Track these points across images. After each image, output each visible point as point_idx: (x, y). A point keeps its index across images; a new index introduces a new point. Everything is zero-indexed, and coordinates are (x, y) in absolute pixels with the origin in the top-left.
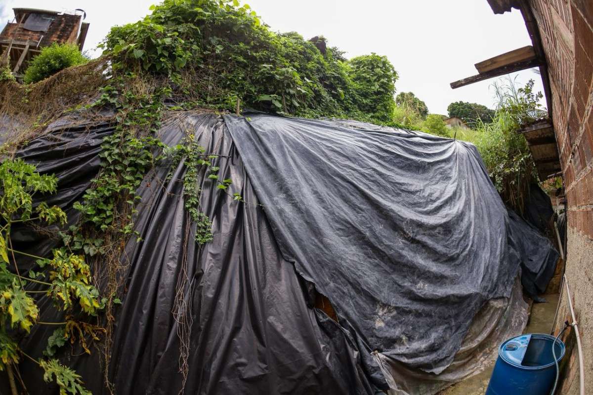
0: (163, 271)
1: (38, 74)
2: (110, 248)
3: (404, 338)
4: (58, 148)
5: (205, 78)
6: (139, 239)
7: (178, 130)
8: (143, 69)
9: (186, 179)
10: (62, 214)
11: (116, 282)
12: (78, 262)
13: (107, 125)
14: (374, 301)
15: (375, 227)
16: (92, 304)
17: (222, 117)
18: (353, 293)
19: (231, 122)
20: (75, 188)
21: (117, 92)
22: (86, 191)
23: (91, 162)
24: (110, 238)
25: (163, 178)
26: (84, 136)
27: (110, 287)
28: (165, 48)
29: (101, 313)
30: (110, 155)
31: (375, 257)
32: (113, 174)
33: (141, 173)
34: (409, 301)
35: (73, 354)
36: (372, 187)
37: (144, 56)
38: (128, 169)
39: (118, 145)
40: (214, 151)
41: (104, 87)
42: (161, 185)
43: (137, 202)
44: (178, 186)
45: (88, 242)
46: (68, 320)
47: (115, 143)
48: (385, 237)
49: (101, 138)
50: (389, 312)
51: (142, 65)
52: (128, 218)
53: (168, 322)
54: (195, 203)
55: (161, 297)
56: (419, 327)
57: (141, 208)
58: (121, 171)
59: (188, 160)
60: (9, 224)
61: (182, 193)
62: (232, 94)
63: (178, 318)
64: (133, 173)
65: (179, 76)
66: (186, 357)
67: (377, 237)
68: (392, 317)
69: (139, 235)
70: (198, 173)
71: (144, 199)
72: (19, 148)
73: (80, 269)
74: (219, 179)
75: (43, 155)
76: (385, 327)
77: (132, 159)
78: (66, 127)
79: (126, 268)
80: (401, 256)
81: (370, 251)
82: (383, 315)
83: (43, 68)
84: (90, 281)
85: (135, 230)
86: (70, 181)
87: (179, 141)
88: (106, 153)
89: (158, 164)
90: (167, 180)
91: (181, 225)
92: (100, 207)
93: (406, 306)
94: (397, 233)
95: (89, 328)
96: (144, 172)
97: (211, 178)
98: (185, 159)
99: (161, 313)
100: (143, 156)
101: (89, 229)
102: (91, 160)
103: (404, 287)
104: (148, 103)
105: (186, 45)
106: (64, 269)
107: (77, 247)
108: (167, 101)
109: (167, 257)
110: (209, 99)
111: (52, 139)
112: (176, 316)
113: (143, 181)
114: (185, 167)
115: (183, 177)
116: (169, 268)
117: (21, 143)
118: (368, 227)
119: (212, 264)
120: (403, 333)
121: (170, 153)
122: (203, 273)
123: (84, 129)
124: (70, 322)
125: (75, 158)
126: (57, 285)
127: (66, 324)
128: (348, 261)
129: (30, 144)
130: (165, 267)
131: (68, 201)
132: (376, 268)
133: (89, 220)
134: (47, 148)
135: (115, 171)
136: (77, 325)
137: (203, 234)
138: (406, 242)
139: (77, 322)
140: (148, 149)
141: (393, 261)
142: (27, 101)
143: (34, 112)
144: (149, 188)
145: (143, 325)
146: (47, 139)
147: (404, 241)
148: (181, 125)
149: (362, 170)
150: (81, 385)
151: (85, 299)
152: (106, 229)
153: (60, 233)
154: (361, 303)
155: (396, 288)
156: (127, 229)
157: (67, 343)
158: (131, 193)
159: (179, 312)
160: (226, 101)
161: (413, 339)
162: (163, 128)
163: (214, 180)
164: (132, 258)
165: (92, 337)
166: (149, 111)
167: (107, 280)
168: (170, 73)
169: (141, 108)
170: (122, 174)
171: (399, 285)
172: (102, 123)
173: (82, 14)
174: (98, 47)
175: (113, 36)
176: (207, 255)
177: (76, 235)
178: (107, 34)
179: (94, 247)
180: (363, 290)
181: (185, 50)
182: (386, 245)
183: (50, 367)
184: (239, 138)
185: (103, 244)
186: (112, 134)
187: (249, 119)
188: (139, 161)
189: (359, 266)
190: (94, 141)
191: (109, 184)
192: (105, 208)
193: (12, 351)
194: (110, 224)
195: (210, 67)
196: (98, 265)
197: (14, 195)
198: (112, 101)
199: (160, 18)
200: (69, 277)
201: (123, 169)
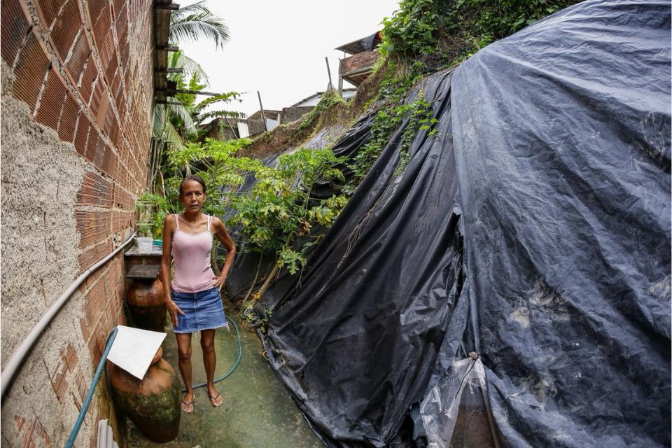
0: (367, 198)
3: (547, 382)
14: (531, 271)
15: (577, 136)
18: (501, 243)
31: (572, 192)
34: (614, 314)
36: (583, 71)
48: (596, 154)
50: (555, 308)
56: (601, 391)
67: (577, 155)
68: (554, 323)
76: (526, 330)
80: (624, 195)
81: (562, 180)
82: (537, 307)
93: (597, 318)
94: (630, 147)
103: (614, 272)
116: (371, 196)
118: (562, 138)
120: (554, 373)
128: (509, 192)
132: (566, 214)
138: (654, 168)
141: (606, 206)
147: (647, 165)
149: (568, 51)
154: (508, 265)
155: (598, 267)
161: (565, 405)
171: (606, 265)
180: (519, 243)
182: (593, 170)
189: (528, 203)
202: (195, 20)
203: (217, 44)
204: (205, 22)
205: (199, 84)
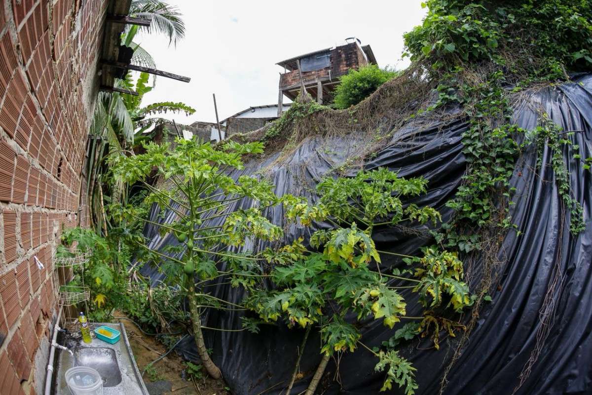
0: (540, 266)
1: (351, 99)
2: (487, 243)
4: (415, 153)
5: (520, 52)
6: (519, 233)
7: (529, 112)
8: (464, 61)
9: (555, 163)
10: (436, 213)
11: (490, 279)
12: (452, 259)
13: (460, 122)
16: (463, 300)
17: (558, 89)
19: (568, 91)
20: (443, 187)
21: (452, 89)
22: (458, 188)
23: (456, 160)
24: (487, 233)
25: (533, 164)
26: (439, 136)
27: (483, 284)
28: (470, 34)
29: (467, 310)
30: (474, 149)
32: (483, 167)
33: (511, 162)
35: (419, 347)
37: (456, 48)
38: (498, 161)
39: (479, 138)
40: (569, 128)
41: (436, 88)
42: (533, 172)
43: (513, 194)
44: (549, 171)
45: (463, 239)
46: (427, 315)
47: (476, 137)
49: (458, 135)
51: (460, 57)
52: (505, 211)
53: (531, 324)
54: (567, 188)
55: (534, 295)
57: (517, 200)
58: (490, 164)
59: (551, 142)
60: (370, 227)
61: (554, 179)
62: (552, 61)
63: (544, 318)
64: (502, 165)
65: (500, 57)
66: (532, 362)
69: (518, 229)
70: (562, 154)
71: (519, 190)
72: (365, 160)
73: (453, 266)
74: (581, 158)
75: (399, 162)
77: (498, 149)
78: (415, 133)
79: (503, 263)
83: (353, 92)
84: (462, 277)
85: (513, 223)
86: (436, 181)
87: (535, 123)
88: (470, 149)
89: (524, 150)
90: (537, 167)
91: (557, 214)
92: (476, 203)
95: (447, 324)
96: (513, 161)
97: (575, 159)
98: (548, 141)
99: (529, 312)
100: (508, 145)
101: (464, 225)
102: (455, 158)
104: (489, 92)
105: (484, 26)
106: (435, 267)
107: (452, 244)
108: (503, 85)
109: (546, 251)
110: (536, 72)
111: (404, 146)
112: (542, 316)
113: (514, 171)
114: (549, 149)
115: (550, 162)
116: (546, 263)
117: (368, 156)
119: (583, 258)
121: (532, 137)
122: (575, 267)
123: (436, 130)
124: (428, 317)
125: (437, 159)
126: (427, 282)
127: (422, 319)
129: (378, 156)
130: (542, 261)
131: (437, 200)
133: (464, 216)
134: (402, 155)
135: (484, 164)
136: (435, 320)
137: (576, 223)
139: (436, 318)
140: (509, 136)
142: (356, 121)
143: (370, 127)
144: (521, 178)
145: (507, 324)
146: (399, 147)
148: (530, 105)
150: (413, 377)
151: (459, 295)
152: (484, 224)
153: (431, 231)
156: (506, 222)
157: (417, 337)
158: (505, 185)
159: (546, 313)
160: (552, 70)
162: (516, 113)
163: (578, 160)
164: (509, 254)
165: (448, 332)
166: (493, 99)
167: (481, 276)
168: (490, 56)
169: (485, 98)
170: (492, 167)
172: (452, 121)
173: (355, 40)
174: (403, 56)
175: (411, 42)
176: (579, 247)
177: (450, 233)
178: (403, 43)
179: (470, 244)
181: (487, 29)
183: (387, 358)
184: (583, 108)
185: (480, 240)
186: (469, 129)
187: (582, 84)
188: (506, 151)
190: (451, 139)
191: (482, 179)
192: (481, 203)
193: (352, 341)
194: (487, 219)
195: (518, 39)
196: (473, 261)
197: (381, 200)
198: (453, 98)
199: (441, 10)
200: (441, 274)
201: (492, 161)
202: (151, 11)
203: (171, 40)
204: (162, 15)
205: (146, 85)
